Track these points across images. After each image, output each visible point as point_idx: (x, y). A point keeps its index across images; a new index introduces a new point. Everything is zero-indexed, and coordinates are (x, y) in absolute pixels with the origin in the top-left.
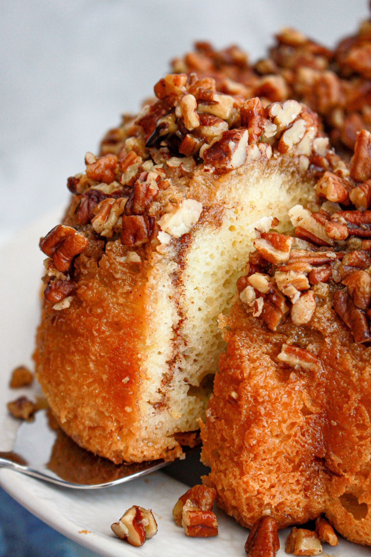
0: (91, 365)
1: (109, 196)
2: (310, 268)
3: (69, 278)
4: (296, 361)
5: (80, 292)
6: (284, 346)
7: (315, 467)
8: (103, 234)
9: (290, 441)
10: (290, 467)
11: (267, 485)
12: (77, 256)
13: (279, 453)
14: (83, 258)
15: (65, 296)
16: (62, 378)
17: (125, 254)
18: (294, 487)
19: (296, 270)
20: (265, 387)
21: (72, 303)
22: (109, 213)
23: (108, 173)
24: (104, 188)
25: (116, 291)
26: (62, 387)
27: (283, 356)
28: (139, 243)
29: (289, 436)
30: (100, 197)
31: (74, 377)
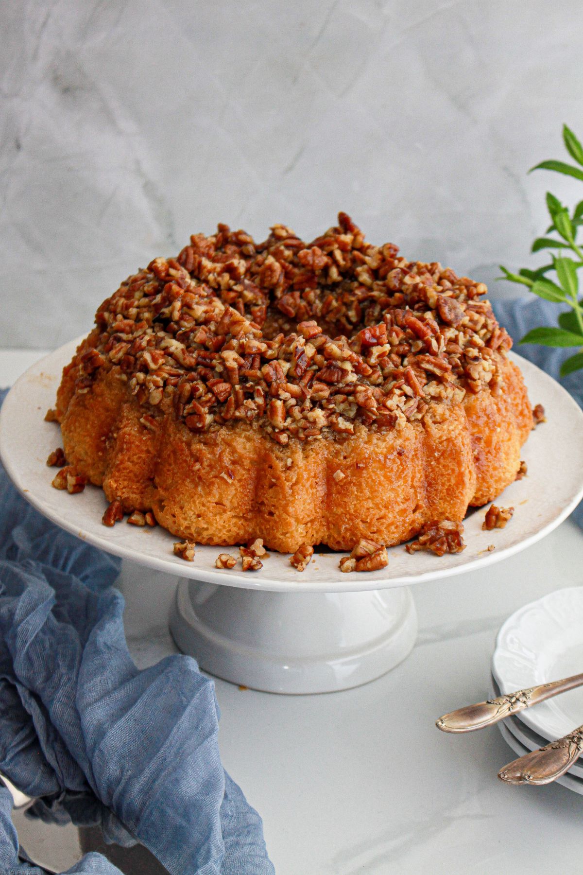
0: (89, 426)
1: (125, 341)
2: (166, 376)
3: (91, 378)
4: (148, 424)
5: (94, 387)
6: (144, 415)
7: (148, 483)
8: (113, 360)
9: (137, 466)
10: (136, 480)
11: (121, 486)
12: (98, 368)
13: (131, 471)
14: (101, 370)
15: (86, 387)
16: (73, 428)
17: (120, 374)
18: (135, 490)
19: (158, 376)
20: (129, 435)
21: (88, 392)
22: (120, 350)
23: (128, 328)
24: (124, 336)
25: (111, 391)
26: (71, 434)
27: (142, 420)
28: (129, 371)
29: (137, 463)
30: (119, 340)
31: (78, 430)
